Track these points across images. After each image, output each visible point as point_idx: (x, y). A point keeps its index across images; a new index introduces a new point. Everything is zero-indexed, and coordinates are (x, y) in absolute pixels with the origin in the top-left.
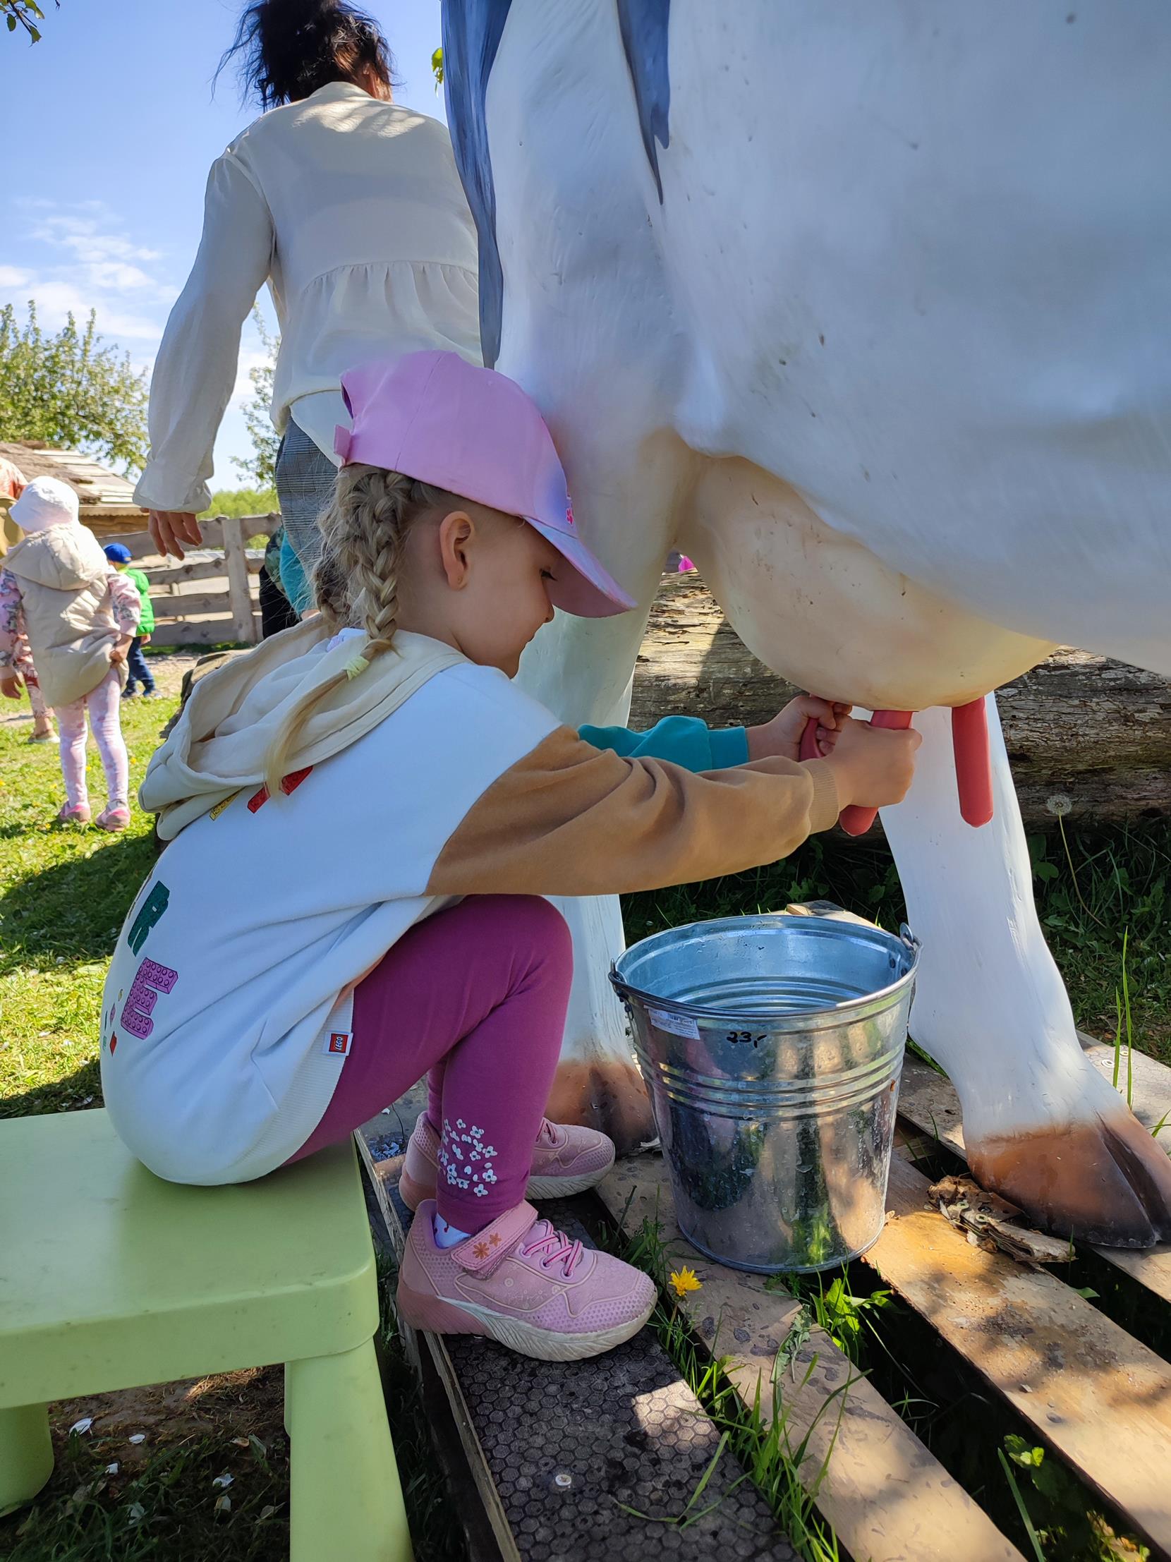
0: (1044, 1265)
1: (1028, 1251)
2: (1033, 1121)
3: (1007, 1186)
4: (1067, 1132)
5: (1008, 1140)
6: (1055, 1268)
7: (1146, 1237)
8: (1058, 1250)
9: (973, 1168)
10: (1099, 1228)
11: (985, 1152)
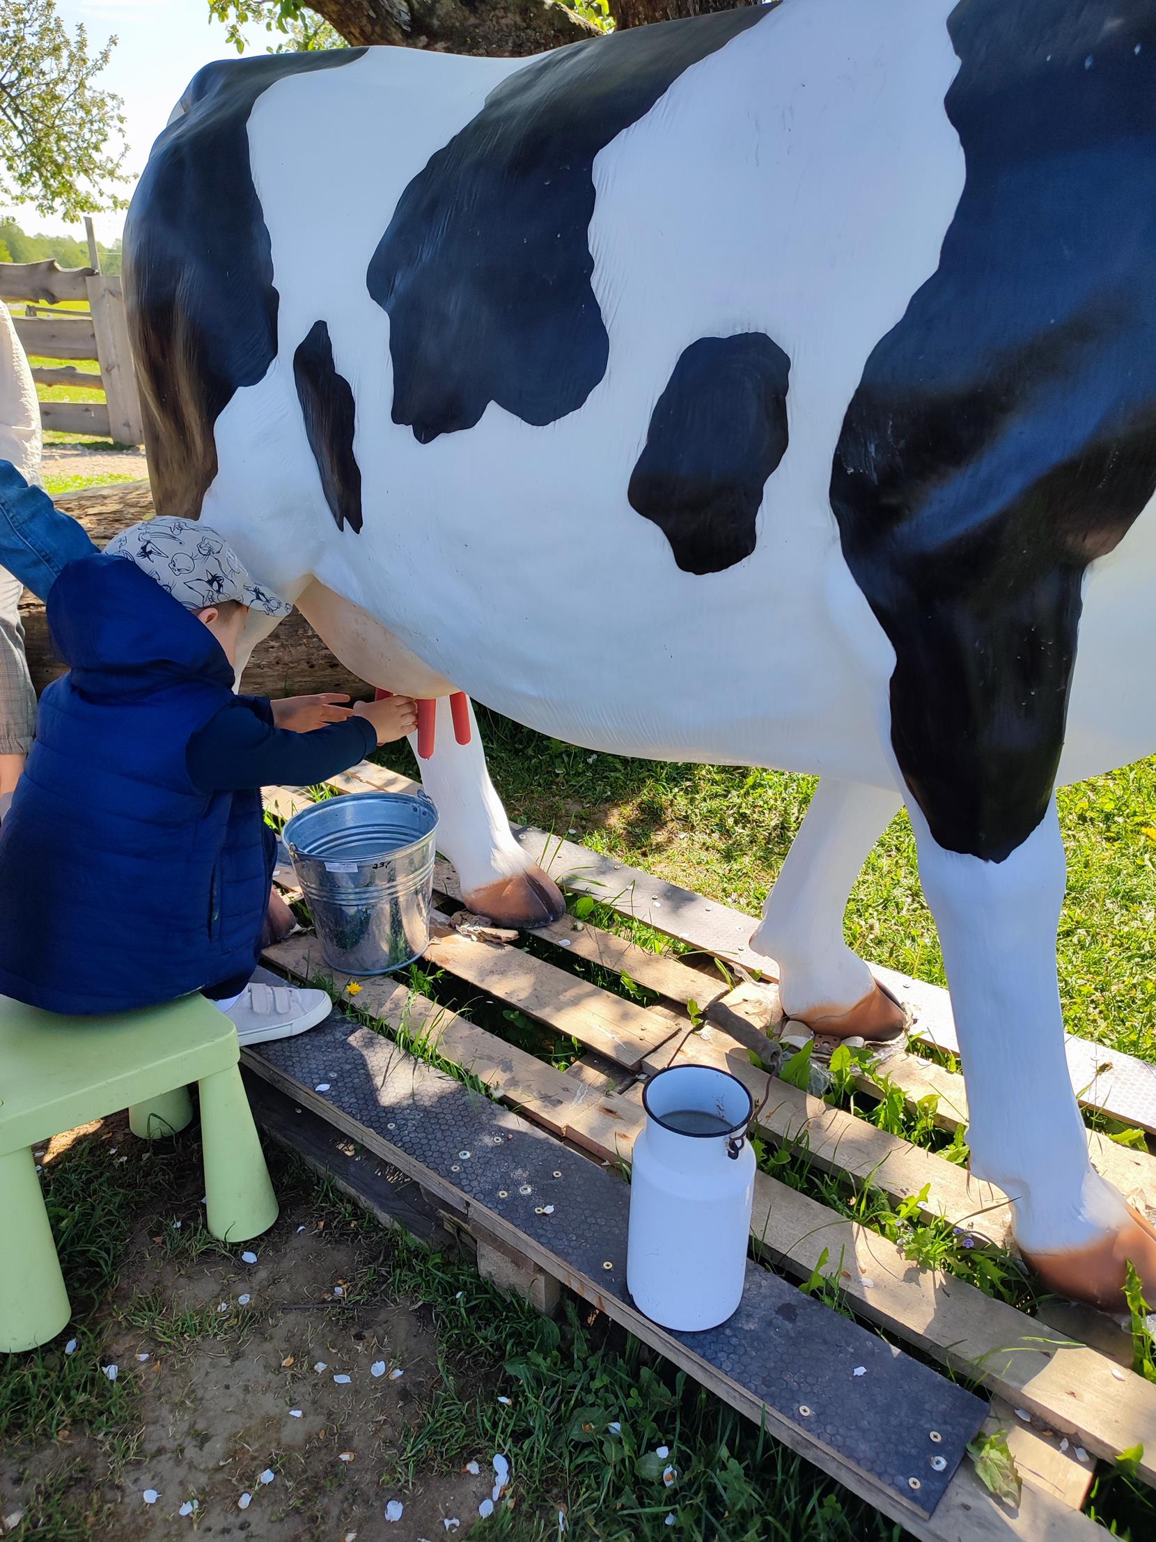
0: (507, 942)
1: (499, 938)
2: (494, 880)
3: (487, 910)
4: (511, 880)
5: (484, 889)
6: (511, 942)
7: (547, 920)
8: (511, 934)
9: (467, 905)
10: (528, 921)
11: (473, 896)
